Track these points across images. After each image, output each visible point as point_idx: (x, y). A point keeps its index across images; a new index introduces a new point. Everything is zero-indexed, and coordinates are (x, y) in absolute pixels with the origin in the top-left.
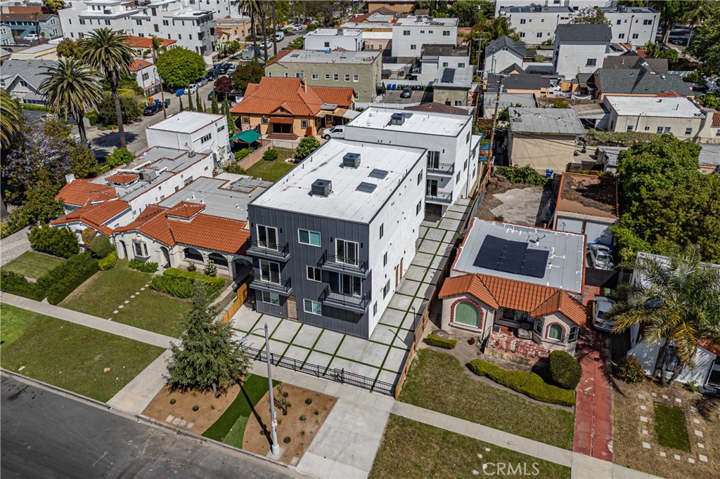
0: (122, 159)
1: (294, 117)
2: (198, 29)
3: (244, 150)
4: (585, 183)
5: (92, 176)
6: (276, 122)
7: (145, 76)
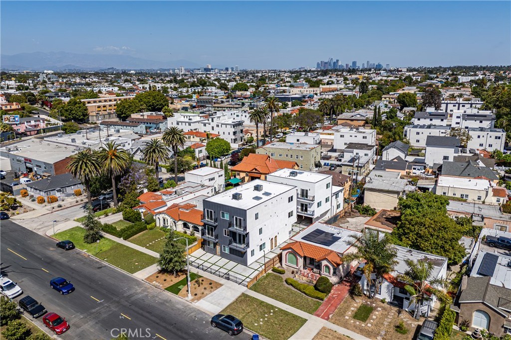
0: (171, 185)
1: (261, 174)
2: (233, 130)
3: (230, 187)
4: (391, 215)
5: (155, 191)
6: (252, 176)
7: (200, 152)
